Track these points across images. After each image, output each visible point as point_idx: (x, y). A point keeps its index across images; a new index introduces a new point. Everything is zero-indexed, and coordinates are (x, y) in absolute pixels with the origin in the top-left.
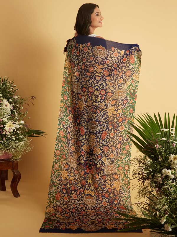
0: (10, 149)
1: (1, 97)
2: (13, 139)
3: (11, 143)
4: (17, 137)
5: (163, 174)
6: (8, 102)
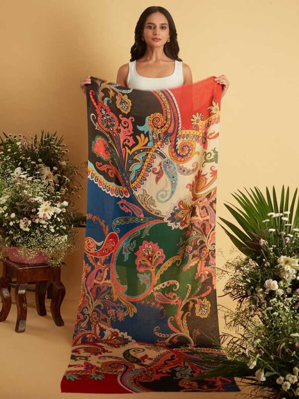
0: (45, 247)
1: (41, 163)
2: (50, 231)
3: (48, 237)
4: (58, 228)
5: (266, 288)
6: (51, 171)
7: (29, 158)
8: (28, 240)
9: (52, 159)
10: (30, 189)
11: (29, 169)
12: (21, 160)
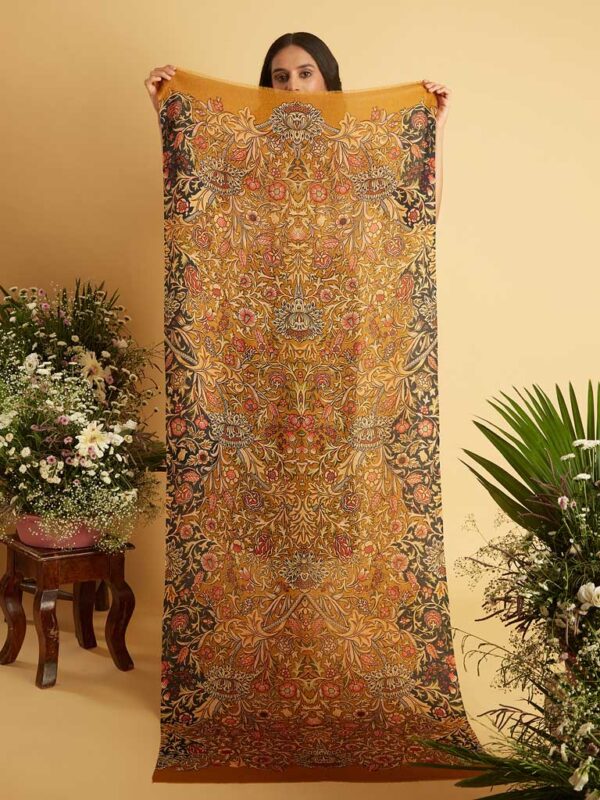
0: (93, 515)
1: (77, 344)
2: (103, 482)
3: (99, 494)
4: (117, 476)
5: (582, 601)
6: (97, 359)
7: (53, 335)
8: (58, 500)
9: (99, 336)
10: (58, 397)
11: (54, 356)
12: (37, 339)
